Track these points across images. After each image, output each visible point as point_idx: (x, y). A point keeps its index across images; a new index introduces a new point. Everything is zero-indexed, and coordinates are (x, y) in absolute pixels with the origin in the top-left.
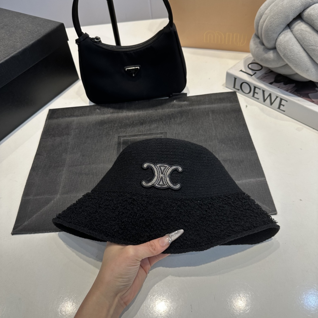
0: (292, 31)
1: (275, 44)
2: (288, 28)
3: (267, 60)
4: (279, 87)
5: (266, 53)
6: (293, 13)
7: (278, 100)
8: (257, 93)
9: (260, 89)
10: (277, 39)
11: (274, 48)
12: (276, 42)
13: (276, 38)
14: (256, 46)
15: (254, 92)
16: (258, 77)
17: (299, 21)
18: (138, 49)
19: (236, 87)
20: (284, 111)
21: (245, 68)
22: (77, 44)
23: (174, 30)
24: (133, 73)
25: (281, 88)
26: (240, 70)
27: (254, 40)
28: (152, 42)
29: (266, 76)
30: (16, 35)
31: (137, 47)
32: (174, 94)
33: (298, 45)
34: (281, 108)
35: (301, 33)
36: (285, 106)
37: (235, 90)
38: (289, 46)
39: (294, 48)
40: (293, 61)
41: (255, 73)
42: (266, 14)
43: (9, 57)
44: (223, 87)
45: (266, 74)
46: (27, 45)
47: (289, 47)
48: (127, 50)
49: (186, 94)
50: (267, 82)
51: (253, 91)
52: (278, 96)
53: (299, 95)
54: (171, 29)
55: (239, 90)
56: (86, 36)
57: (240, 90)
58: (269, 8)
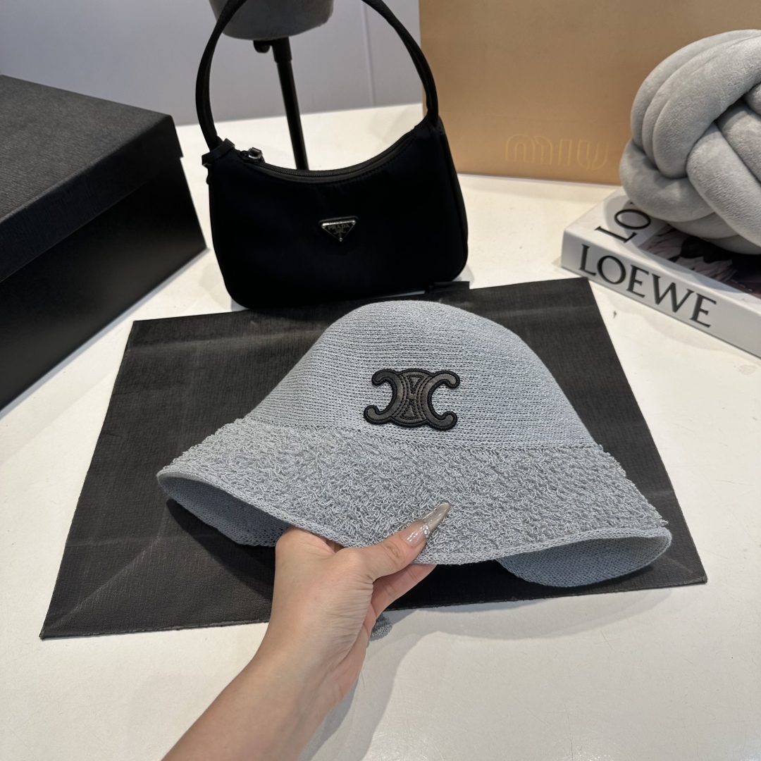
0: (725, 136)
1: (685, 166)
2: (715, 128)
3: (665, 205)
4: (693, 269)
5: (663, 187)
6: (729, 94)
7: (693, 299)
8: (640, 283)
9: (647, 273)
10: (689, 155)
11: (683, 177)
12: (687, 161)
13: (688, 150)
14: (637, 170)
15: (633, 280)
16: (640, 244)
17: (742, 113)
18: (352, 178)
19: (587, 268)
20: (708, 326)
21: (609, 224)
22: (206, 166)
23: (441, 132)
24: (340, 235)
25: (698, 271)
26: (597, 226)
27: (631, 157)
28: (388, 162)
29: (660, 242)
30: (57, 143)
31: (351, 172)
32: (437, 283)
33: (742, 168)
34: (699, 319)
35: (748, 140)
36: (709, 313)
37: (585, 274)
38: (721, 171)
39: (732, 175)
40: (730, 205)
41: (634, 235)
42: (660, 95)
43: (41, 196)
44: (555, 267)
45: (660, 236)
46: (83, 169)
47: (721, 173)
48: (328, 180)
49: (467, 284)
50: (663, 257)
51: (629, 277)
52: (692, 289)
53: (744, 287)
54: (434, 129)
55: (594, 274)
56: (228, 145)
57: (598, 275)
58: (668, 82)
